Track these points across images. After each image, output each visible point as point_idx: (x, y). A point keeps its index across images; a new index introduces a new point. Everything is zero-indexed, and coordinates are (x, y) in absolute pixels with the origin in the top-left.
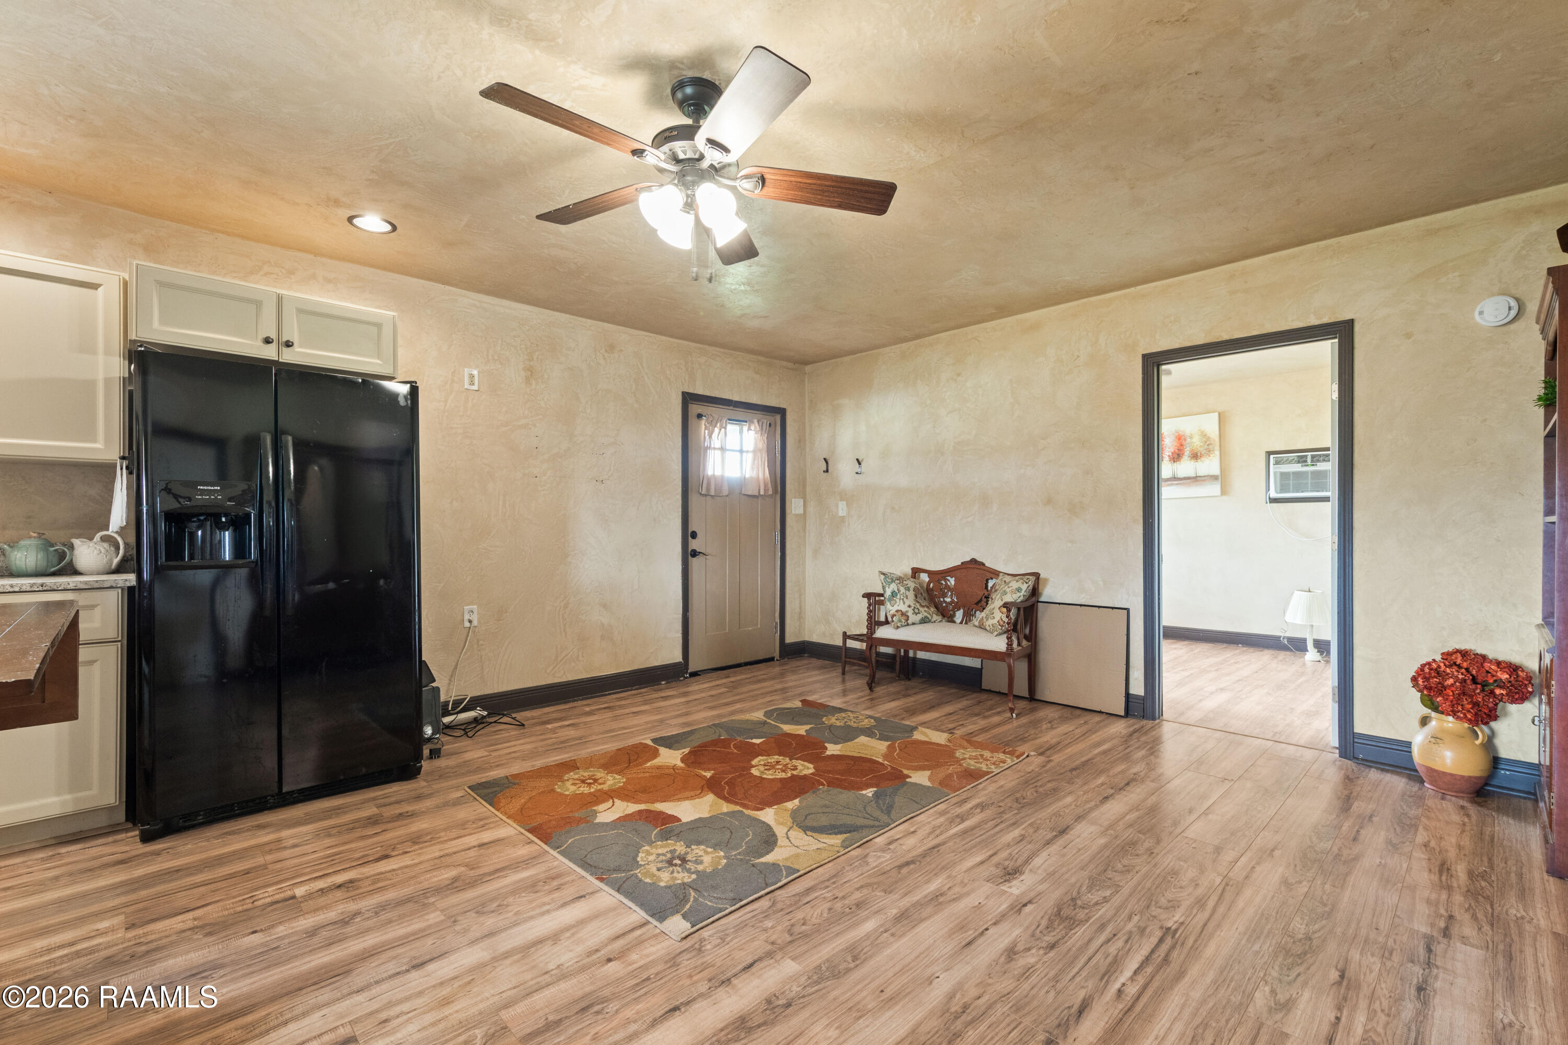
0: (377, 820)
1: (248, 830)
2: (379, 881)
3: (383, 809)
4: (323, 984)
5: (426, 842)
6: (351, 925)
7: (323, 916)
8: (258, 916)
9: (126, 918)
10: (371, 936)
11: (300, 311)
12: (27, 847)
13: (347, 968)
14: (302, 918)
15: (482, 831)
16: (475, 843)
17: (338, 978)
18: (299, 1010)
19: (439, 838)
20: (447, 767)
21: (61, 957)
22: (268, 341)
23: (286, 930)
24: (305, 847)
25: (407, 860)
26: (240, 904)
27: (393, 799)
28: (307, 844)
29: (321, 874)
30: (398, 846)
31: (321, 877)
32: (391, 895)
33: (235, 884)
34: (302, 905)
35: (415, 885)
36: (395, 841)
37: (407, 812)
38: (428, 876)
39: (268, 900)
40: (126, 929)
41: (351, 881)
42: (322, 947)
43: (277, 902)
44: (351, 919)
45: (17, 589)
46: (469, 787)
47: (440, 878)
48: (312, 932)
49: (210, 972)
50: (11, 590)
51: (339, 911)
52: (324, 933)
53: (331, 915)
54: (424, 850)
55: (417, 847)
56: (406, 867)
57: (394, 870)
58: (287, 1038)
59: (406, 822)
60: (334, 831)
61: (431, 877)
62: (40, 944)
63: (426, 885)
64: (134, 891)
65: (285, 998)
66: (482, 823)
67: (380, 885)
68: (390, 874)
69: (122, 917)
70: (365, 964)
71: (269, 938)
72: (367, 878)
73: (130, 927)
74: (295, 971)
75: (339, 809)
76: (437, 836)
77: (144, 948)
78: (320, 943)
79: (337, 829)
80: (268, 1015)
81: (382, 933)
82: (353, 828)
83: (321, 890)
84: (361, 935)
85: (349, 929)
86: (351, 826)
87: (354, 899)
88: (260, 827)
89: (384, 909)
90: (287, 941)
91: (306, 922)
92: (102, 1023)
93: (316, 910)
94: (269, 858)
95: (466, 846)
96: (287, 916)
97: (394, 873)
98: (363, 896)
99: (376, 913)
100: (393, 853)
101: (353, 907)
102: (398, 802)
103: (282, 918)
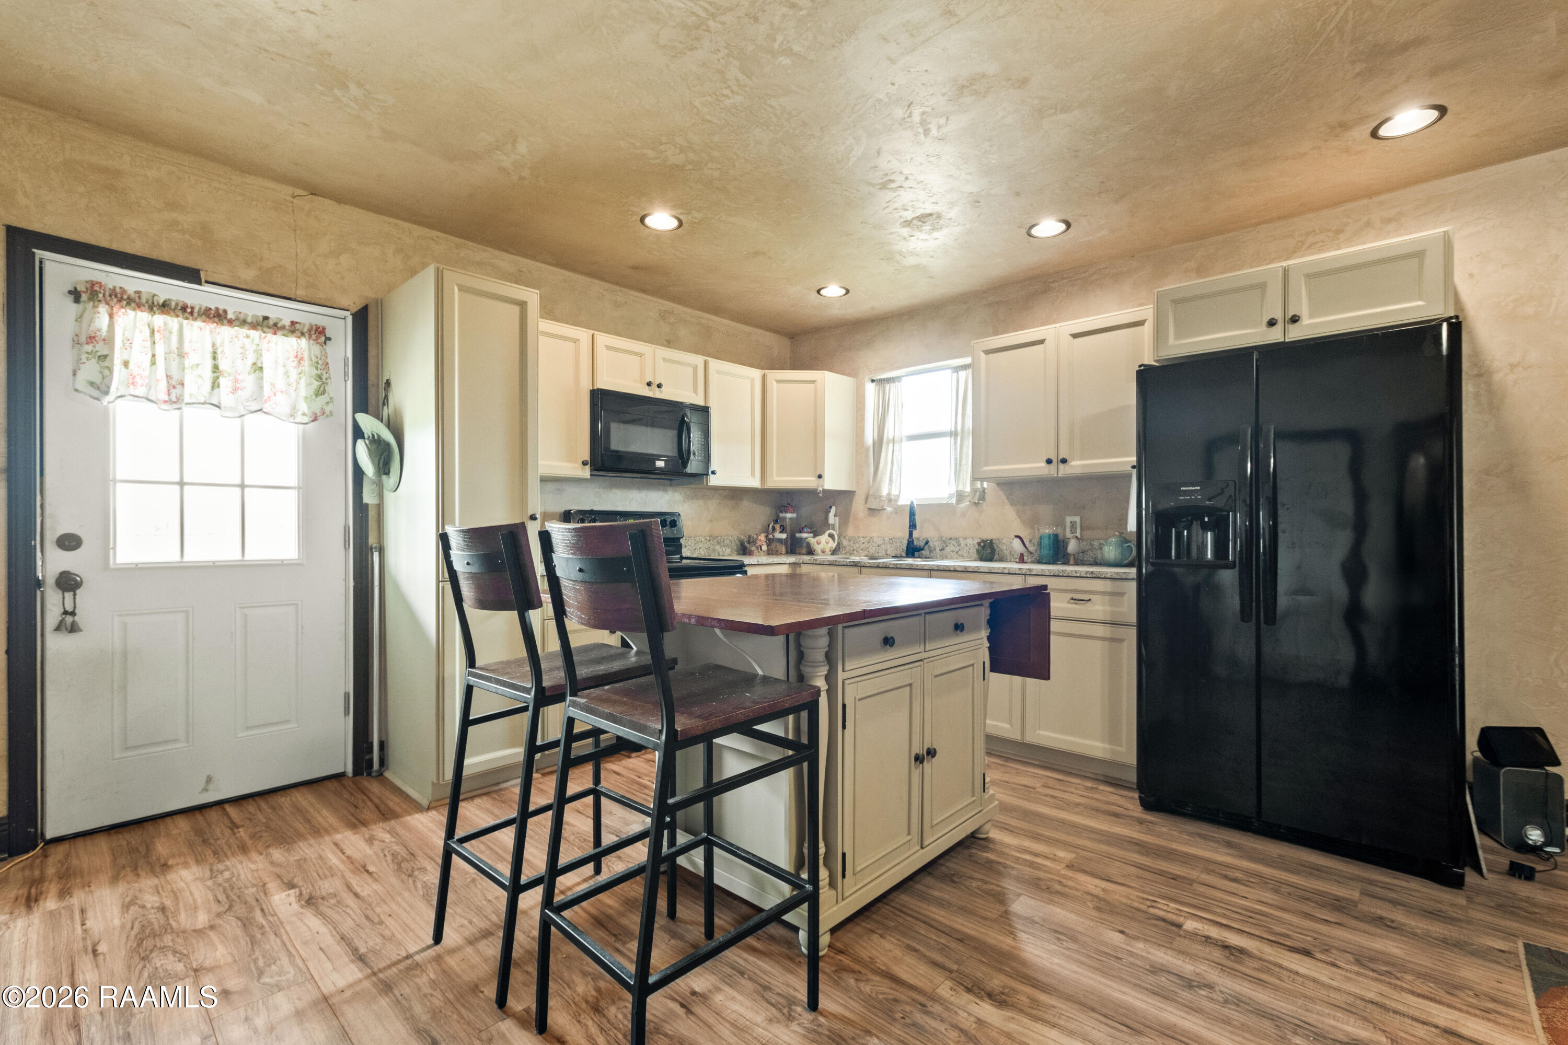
0: (1344, 907)
1: (1218, 842)
2: (1268, 971)
3: (1367, 900)
4: (1110, 1022)
5: (1374, 971)
6: (1192, 992)
7: (1179, 963)
8: (1139, 921)
9: (1076, 858)
10: (1194, 1019)
11: (1308, 276)
12: (1088, 775)
13: (1141, 1028)
14: (1163, 950)
15: (1476, 1016)
16: (1442, 1023)
17: (1125, 1029)
18: (1072, 1026)
19: (1398, 978)
20: (1528, 900)
21: (1026, 860)
22: (1272, 323)
23: (1142, 950)
24: (1242, 887)
25: (1323, 974)
26: (1141, 901)
27: (1394, 896)
28: (1246, 886)
29: (1224, 921)
30: (1334, 951)
31: (1221, 925)
32: (1262, 996)
33: (1156, 882)
34: (1178, 938)
35: (1301, 1007)
36: (1337, 944)
37: (1393, 921)
38: (1327, 1011)
39: (1161, 913)
40: (1067, 866)
41: (1242, 951)
42: (1147, 989)
43: (1164, 920)
44: (1198, 987)
45: (1078, 575)
46: (1527, 946)
47: (1339, 1025)
48: (1156, 969)
49: (1065, 938)
50: (1075, 575)
51: (1198, 970)
52: (1163, 979)
53: (1187, 967)
54: (1361, 979)
55: (1355, 968)
56: (1314, 980)
57: (1297, 973)
58: (1041, 1038)
59: (1378, 931)
60: (1285, 889)
61: (1329, 1014)
62: (1027, 843)
63: (1312, 1018)
64: (1100, 841)
65: (1076, 1006)
66: (1491, 1005)
67: (1264, 977)
68: (1288, 974)
69: (1073, 856)
70: (1157, 1039)
71: (1124, 946)
72: (1260, 959)
73: (1070, 866)
74: (1108, 991)
75: (1318, 870)
76: (1399, 975)
77: (1058, 887)
78: (1151, 985)
79: (1290, 889)
80: (1054, 1007)
81: (1207, 1025)
82: (1308, 899)
83: (1208, 938)
84: (1187, 1010)
85: (1186, 995)
86: (1308, 895)
87: (1223, 968)
88: (1229, 845)
89: (1237, 1005)
90: (1132, 959)
91: (1162, 956)
92: (991, 920)
93: (1181, 952)
94: (1205, 877)
95: (1423, 1017)
96: (1155, 938)
97: (1293, 976)
98: (1234, 973)
99: (1226, 1001)
100: (1318, 955)
101: (1213, 976)
102: (1395, 903)
103: (1150, 936)
